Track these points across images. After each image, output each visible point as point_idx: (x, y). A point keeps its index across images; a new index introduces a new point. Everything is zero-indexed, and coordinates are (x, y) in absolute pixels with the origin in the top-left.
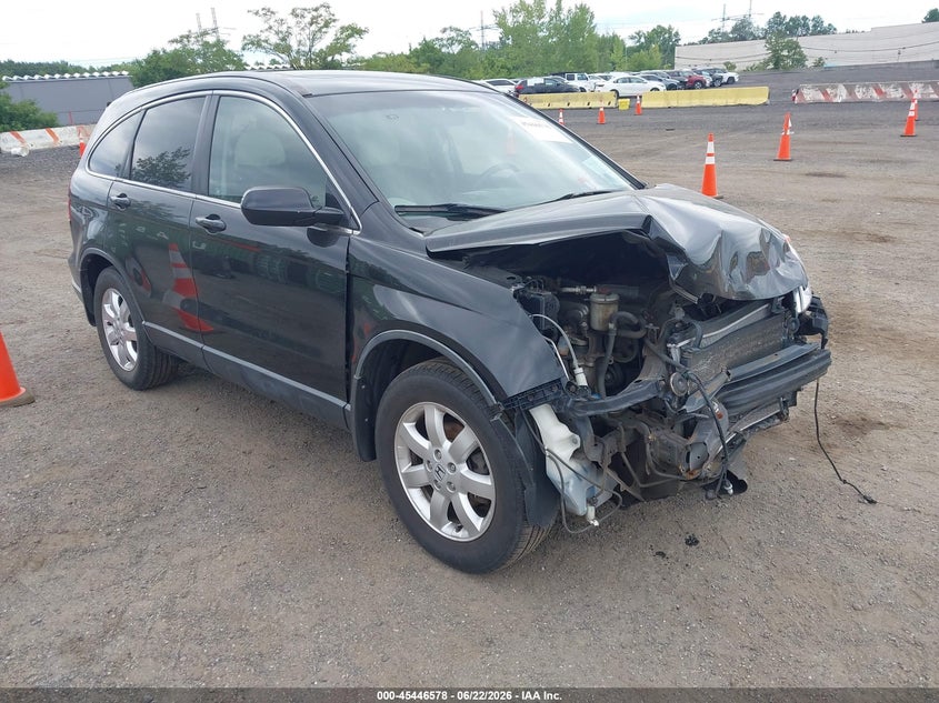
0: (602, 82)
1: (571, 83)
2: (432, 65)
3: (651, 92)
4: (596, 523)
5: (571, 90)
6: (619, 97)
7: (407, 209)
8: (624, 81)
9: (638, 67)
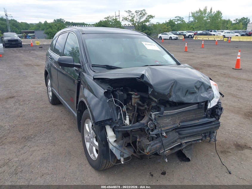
0: (221, 33)
1: (211, 33)
2: (171, 26)
3: (235, 37)
4: (123, 163)
5: (211, 35)
6: (225, 37)
7: (95, 66)
8: (227, 33)
9: (235, 29)
